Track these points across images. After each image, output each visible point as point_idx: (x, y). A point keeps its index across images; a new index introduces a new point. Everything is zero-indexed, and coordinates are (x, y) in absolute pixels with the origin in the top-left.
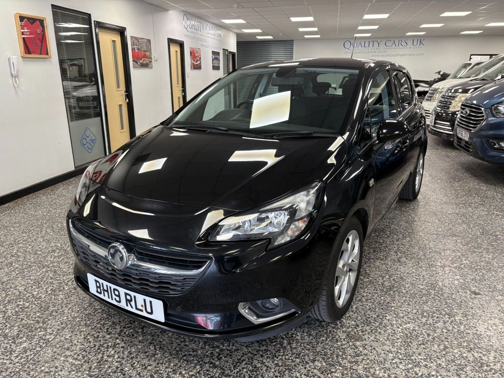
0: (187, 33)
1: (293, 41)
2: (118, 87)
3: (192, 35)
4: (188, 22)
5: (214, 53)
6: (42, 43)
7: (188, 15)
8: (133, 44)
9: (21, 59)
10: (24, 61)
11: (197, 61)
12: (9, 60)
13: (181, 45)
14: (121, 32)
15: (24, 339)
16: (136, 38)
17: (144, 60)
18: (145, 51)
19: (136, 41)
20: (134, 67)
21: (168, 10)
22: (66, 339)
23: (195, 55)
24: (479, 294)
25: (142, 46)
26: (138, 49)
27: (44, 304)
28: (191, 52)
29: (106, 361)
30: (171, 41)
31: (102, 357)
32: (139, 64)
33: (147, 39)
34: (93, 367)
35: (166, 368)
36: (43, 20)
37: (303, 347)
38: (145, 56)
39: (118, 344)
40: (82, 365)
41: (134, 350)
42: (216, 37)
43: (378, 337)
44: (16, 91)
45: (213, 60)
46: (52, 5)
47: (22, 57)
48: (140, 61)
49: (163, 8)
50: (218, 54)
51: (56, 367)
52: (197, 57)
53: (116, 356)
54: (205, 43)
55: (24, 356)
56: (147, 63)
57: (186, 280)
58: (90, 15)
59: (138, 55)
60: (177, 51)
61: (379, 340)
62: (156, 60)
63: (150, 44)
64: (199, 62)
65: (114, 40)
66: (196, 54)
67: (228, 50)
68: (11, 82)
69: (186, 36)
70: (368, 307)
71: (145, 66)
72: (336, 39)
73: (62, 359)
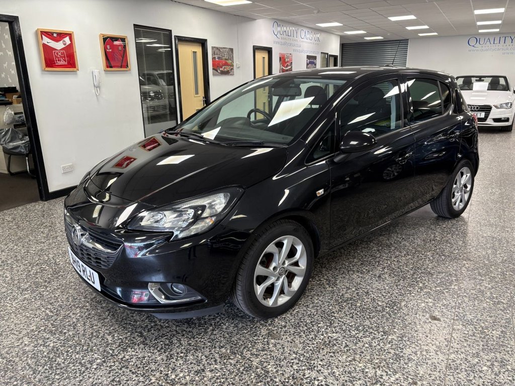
0: (277, 40)
1: (408, 40)
2: (197, 93)
3: (283, 41)
4: (279, 29)
5: (309, 57)
6: (123, 58)
7: (278, 22)
8: (214, 53)
9: (103, 72)
10: (106, 73)
11: (287, 66)
12: (93, 73)
13: (269, 51)
14: (203, 43)
15: (29, 292)
16: (217, 48)
17: (224, 68)
18: (226, 59)
19: (217, 50)
20: (214, 75)
21: (256, 20)
22: (55, 296)
23: (285, 60)
24: (439, 320)
25: (223, 55)
26: (219, 58)
27: (58, 269)
28: (280, 58)
29: (70, 317)
30: (256, 49)
31: (69, 314)
32: (219, 71)
33: (230, 48)
34: (59, 319)
35: (106, 330)
36: (125, 39)
37: (222, 335)
38: (226, 64)
39: (86, 306)
40: (53, 316)
41: (93, 313)
42: (313, 41)
43: (295, 340)
44: (98, 99)
45: (307, 64)
46: (134, 25)
47: (104, 70)
48: (221, 69)
49: (250, 18)
50: (315, 58)
51: (36, 315)
52: (288, 62)
53: (79, 315)
54: (298, 48)
55: (21, 303)
56: (228, 71)
57: (110, 258)
58: (171, 31)
59: (219, 64)
60: (264, 58)
61: (294, 342)
62: (239, 67)
63: (232, 52)
64: (290, 67)
65: (195, 51)
66: (287, 60)
67: (328, 54)
68: (94, 91)
69: (275, 42)
70: (309, 313)
71: (226, 73)
72: (458, 36)
73: (43, 310)
